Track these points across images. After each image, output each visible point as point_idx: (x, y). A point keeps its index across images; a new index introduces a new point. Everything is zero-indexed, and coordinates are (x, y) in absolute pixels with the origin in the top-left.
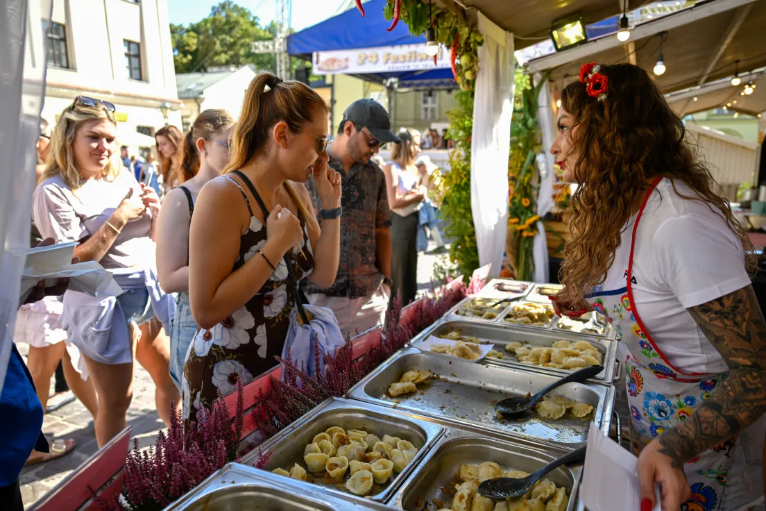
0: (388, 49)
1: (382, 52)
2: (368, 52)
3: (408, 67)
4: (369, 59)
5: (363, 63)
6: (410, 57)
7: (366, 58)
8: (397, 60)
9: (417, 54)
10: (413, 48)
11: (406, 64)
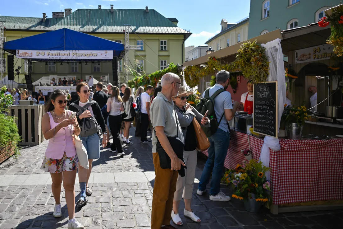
0: (49, 51)
1: (46, 52)
2: (41, 51)
3: (57, 58)
4: (41, 54)
5: (39, 55)
6: (58, 54)
7: (40, 53)
8: (52, 55)
9: (60, 54)
10: (59, 51)
11: (56, 57)
